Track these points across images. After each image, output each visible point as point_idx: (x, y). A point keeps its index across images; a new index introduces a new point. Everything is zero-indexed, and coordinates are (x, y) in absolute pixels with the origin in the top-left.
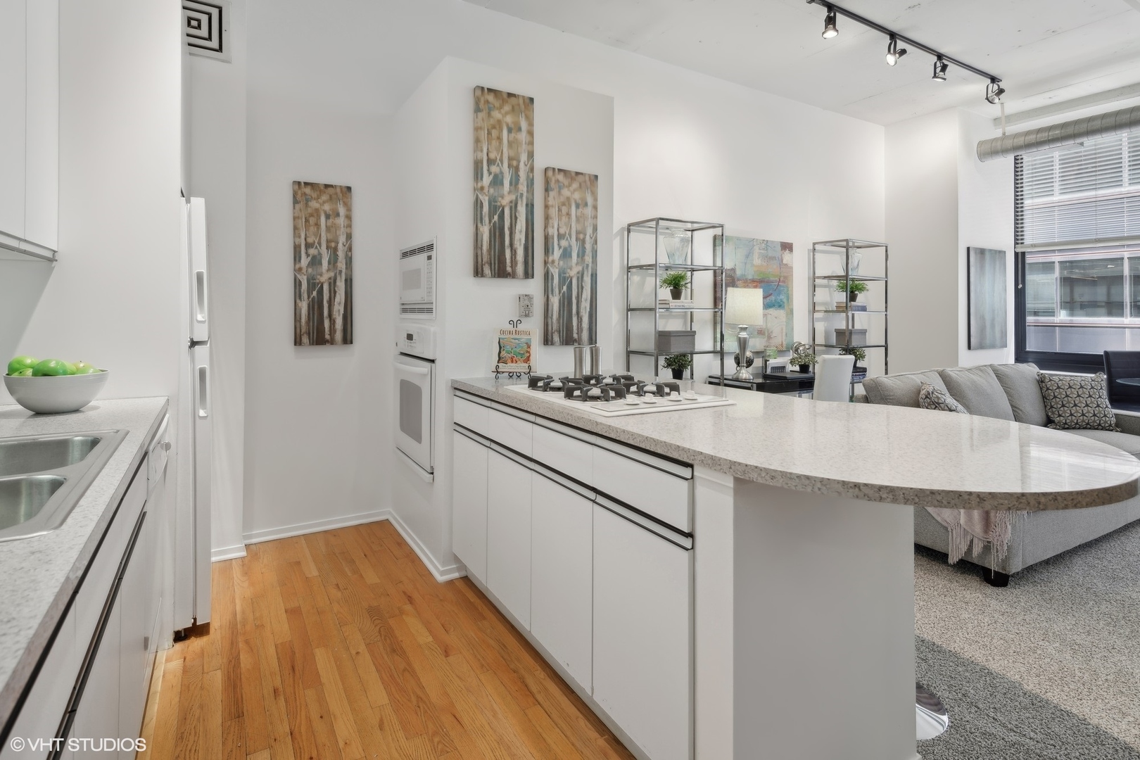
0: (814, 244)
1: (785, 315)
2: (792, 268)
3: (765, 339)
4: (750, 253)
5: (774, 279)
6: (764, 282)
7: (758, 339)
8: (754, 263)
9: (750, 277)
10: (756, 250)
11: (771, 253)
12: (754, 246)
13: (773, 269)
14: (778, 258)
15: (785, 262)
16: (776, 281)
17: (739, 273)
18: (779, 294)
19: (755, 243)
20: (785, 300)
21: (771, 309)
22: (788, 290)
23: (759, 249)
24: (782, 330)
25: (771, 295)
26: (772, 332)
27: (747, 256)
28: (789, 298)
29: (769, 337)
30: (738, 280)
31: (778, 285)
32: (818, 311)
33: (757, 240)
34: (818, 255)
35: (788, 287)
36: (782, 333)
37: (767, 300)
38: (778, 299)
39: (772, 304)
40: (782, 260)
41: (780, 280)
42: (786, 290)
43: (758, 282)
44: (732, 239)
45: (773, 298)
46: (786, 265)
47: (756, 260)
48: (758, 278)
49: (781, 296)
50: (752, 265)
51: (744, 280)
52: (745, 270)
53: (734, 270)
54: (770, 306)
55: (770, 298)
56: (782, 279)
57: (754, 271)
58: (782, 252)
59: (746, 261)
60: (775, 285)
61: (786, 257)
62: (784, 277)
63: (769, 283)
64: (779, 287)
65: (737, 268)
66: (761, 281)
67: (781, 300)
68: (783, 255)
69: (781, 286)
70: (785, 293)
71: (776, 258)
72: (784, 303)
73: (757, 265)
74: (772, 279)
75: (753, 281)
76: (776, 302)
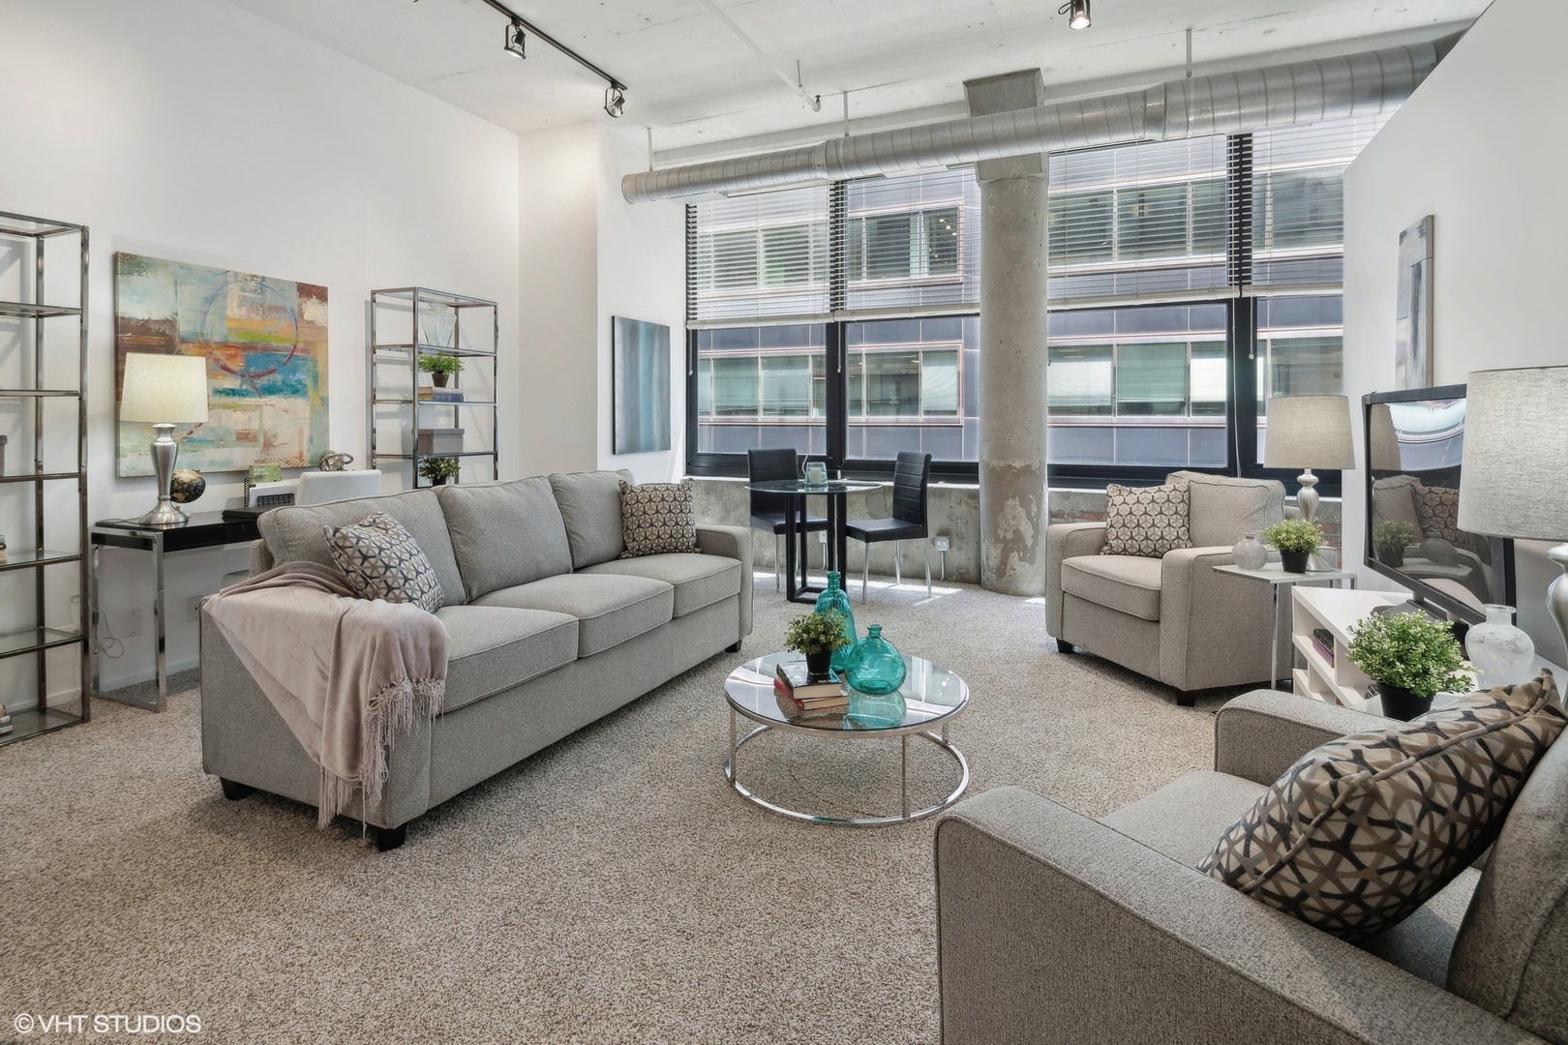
0: (374, 293)
1: (308, 406)
2: (324, 330)
3: (259, 449)
4: (215, 296)
5: (280, 345)
6: (255, 348)
7: (239, 449)
8: (226, 314)
9: (216, 339)
10: (233, 292)
12: (225, 283)
13: (277, 330)
14: (292, 310)
15: (307, 317)
16: (286, 349)
17: (184, 330)
18: (294, 371)
19: (229, 280)
20: (307, 383)
21: (273, 396)
22: (315, 365)
23: (241, 291)
24: (301, 431)
25: (272, 372)
26: (274, 437)
27: (207, 302)
28: (319, 379)
29: (268, 446)
30: (184, 342)
31: (292, 355)
32: (381, 401)
33: (234, 274)
34: (379, 312)
35: (315, 362)
36: (301, 436)
37: (265, 381)
38: (292, 379)
39: (276, 387)
40: (301, 315)
41: (295, 347)
42: (310, 365)
43: (238, 348)
44: (165, 264)
45: (278, 378)
46: (311, 323)
47: (235, 309)
48: (240, 342)
49: (299, 376)
50: (224, 317)
51: (199, 343)
52: (203, 324)
53: (171, 323)
54: (270, 390)
55: (271, 377)
56: (300, 346)
57: (229, 329)
58: (300, 300)
59: (205, 309)
60: (285, 356)
61: (311, 309)
62: (307, 343)
63: (268, 351)
64: (293, 360)
65: (180, 319)
66: (247, 347)
67: (299, 382)
68: (304, 306)
69: (298, 358)
70: (308, 370)
71: (285, 308)
72: (305, 386)
73: (237, 317)
74: (274, 344)
75: (225, 345)
76: (286, 384)
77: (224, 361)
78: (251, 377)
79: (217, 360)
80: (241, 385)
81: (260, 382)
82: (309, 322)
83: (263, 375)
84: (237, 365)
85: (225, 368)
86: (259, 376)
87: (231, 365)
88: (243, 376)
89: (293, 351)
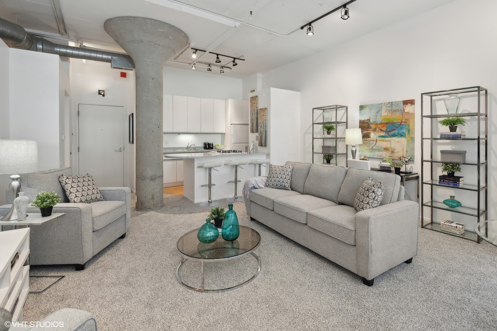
1: (406, 140)
3: (390, 153)
4: (379, 110)
5: (397, 121)
6: (389, 124)
7: (384, 152)
8: (382, 115)
9: (379, 122)
10: (384, 108)
11: (394, 108)
12: (382, 106)
13: (396, 117)
14: (401, 110)
15: (406, 111)
16: (399, 122)
17: (372, 121)
18: (402, 129)
19: (383, 105)
20: (406, 133)
21: (394, 137)
22: (409, 126)
23: (386, 107)
24: (403, 148)
25: (394, 130)
26: (395, 150)
27: (378, 112)
28: (410, 131)
29: (393, 152)
30: (371, 124)
31: (400, 124)
33: (384, 103)
36: (403, 150)
37: (392, 133)
38: (401, 132)
39: (395, 135)
40: (404, 111)
41: (402, 121)
42: (407, 127)
43: (384, 124)
44: (368, 106)
45: (396, 132)
46: (408, 113)
47: (384, 113)
48: (385, 122)
49: (403, 131)
50: (381, 116)
51: (375, 124)
52: (376, 120)
53: (369, 120)
54: (394, 136)
55: (394, 132)
56: (404, 121)
57: (382, 119)
58: (403, 106)
59: (376, 115)
60: (398, 125)
61: (408, 108)
62: (406, 120)
63: (393, 124)
64: (401, 126)
65: (371, 119)
66: (387, 124)
67: (403, 132)
68: (405, 108)
69: (403, 125)
70: (406, 129)
71: (398, 110)
72: (405, 134)
73: (384, 115)
74: (395, 121)
75: (381, 124)
76: (398, 133)
77: (381, 128)
78: (388, 132)
79: (379, 128)
80: (385, 134)
81: (390, 133)
82: (407, 113)
83: (391, 131)
84: (384, 129)
85: (381, 130)
86: (390, 131)
87: (383, 129)
88: (386, 132)
89: (401, 123)
